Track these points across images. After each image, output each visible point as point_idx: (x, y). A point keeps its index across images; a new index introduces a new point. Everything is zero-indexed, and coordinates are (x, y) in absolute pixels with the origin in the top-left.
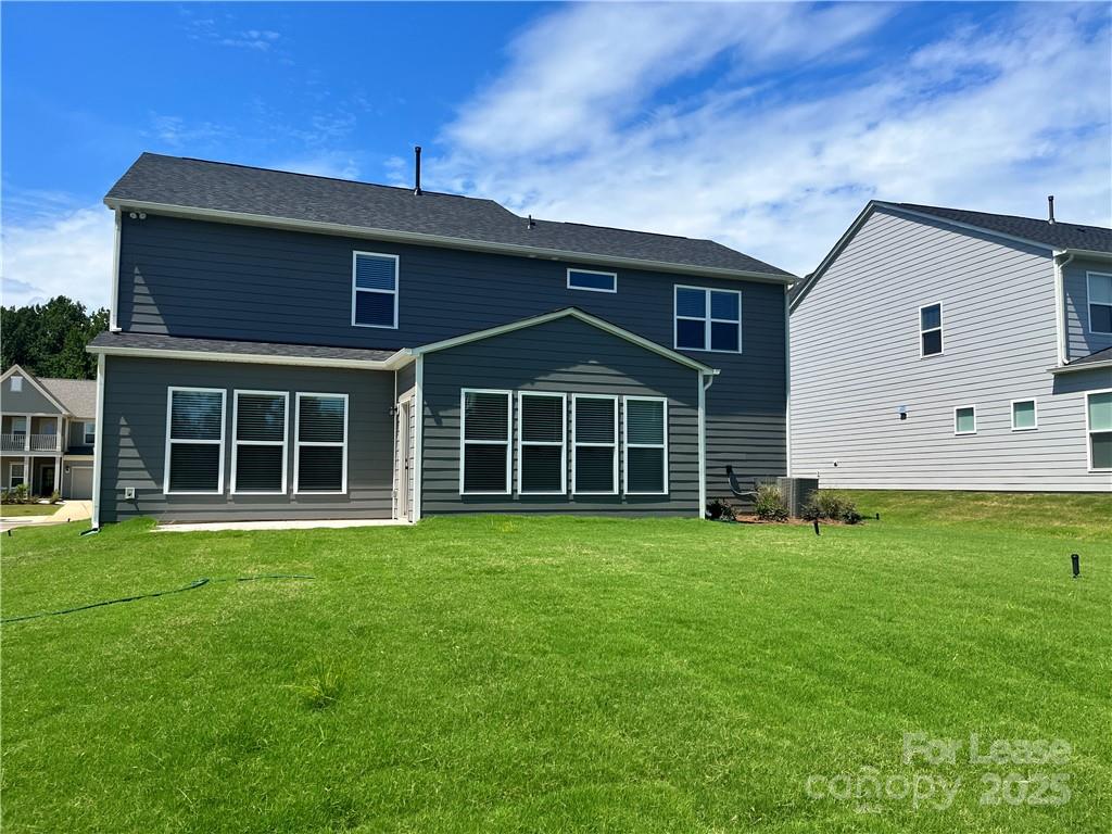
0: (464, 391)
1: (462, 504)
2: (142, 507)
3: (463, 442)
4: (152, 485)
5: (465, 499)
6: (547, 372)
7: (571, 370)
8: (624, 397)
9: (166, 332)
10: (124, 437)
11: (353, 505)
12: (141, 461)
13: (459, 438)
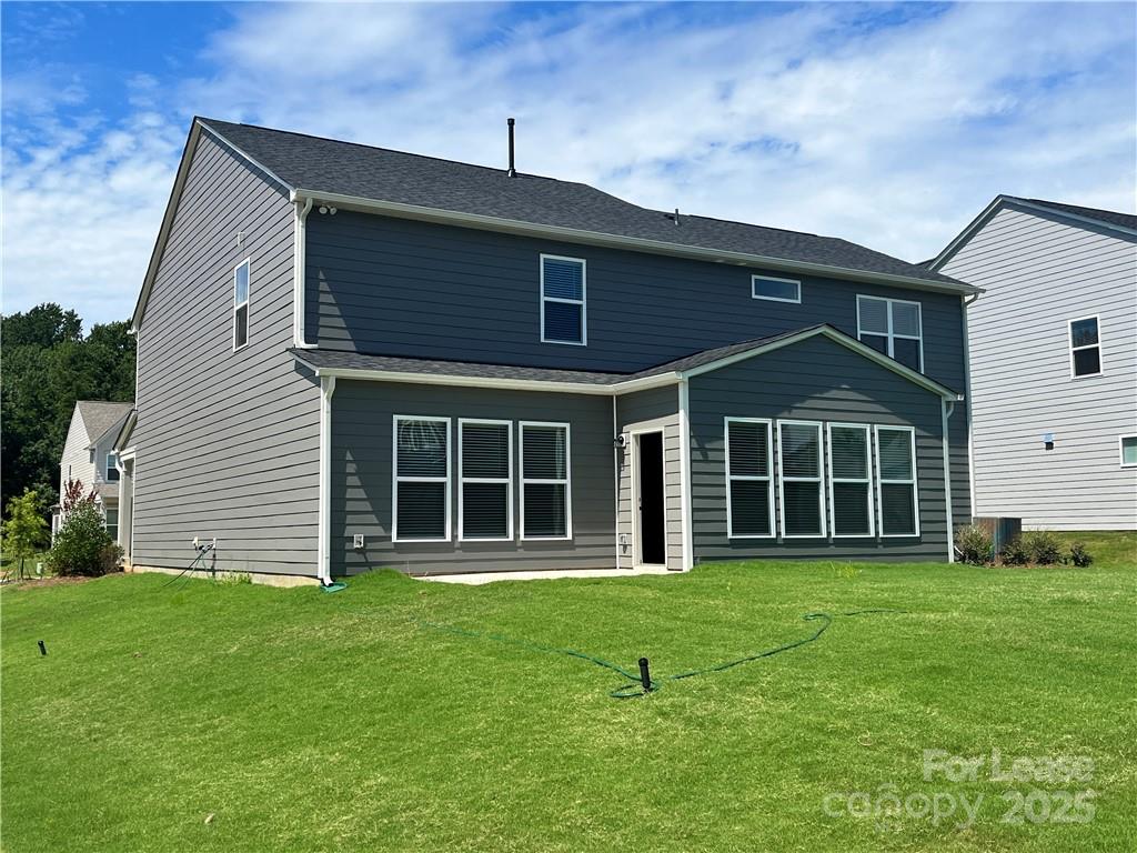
0: (727, 419)
1: (729, 549)
2: (372, 557)
3: (728, 478)
4: (379, 531)
5: (734, 544)
6: (804, 398)
7: (825, 395)
8: (875, 426)
9: (354, 349)
10: (352, 474)
11: (579, 552)
12: (367, 503)
13: (724, 474)
